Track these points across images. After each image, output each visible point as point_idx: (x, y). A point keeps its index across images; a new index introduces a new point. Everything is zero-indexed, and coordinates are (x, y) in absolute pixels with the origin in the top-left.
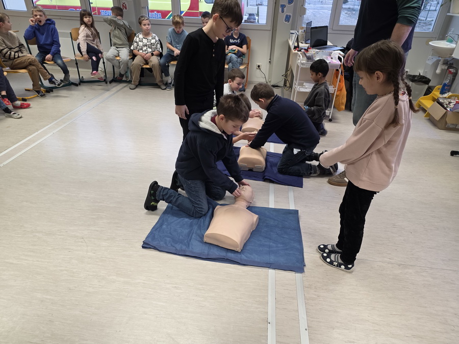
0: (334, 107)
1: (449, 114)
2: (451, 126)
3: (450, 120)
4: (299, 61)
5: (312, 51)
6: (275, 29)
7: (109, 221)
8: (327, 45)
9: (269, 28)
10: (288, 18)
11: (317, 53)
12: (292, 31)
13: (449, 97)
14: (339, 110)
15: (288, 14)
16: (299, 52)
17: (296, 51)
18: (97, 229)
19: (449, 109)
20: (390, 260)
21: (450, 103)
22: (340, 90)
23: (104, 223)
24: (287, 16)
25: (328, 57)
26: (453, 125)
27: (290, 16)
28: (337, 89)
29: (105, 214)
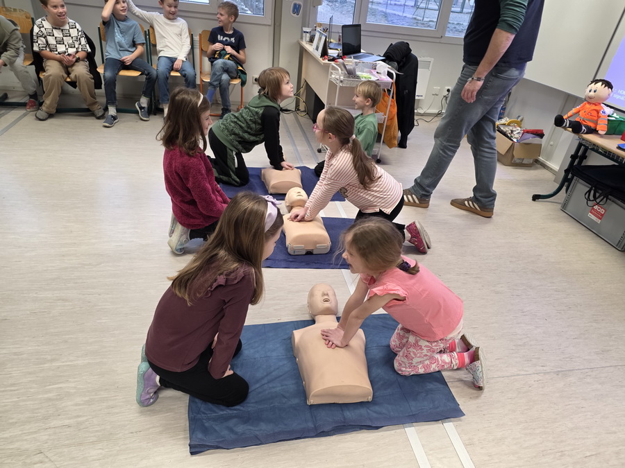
0: (383, 142)
1: (517, 146)
2: (518, 161)
3: (517, 153)
4: (333, 76)
5: (350, 61)
6: (277, 24)
7: (87, 399)
8: (360, 52)
9: (269, 21)
10: (296, 9)
11: (356, 64)
12: (305, 29)
13: (509, 125)
14: (390, 146)
15: (298, 2)
16: (333, 63)
17: (326, 61)
18: (67, 422)
19: (515, 140)
20: (544, 368)
21: (512, 131)
22: (391, 119)
23: (77, 405)
24: (295, 5)
25: (372, 71)
26: (519, 159)
27: (300, 6)
28: (386, 117)
29: (73, 385)
